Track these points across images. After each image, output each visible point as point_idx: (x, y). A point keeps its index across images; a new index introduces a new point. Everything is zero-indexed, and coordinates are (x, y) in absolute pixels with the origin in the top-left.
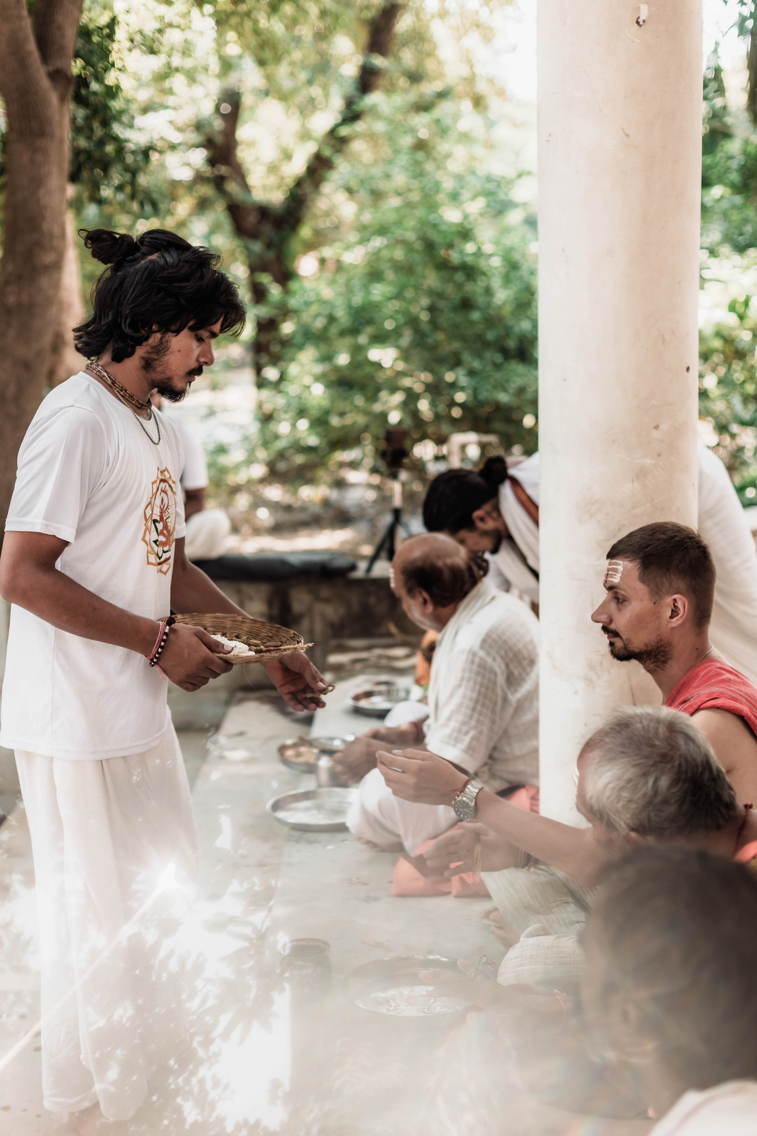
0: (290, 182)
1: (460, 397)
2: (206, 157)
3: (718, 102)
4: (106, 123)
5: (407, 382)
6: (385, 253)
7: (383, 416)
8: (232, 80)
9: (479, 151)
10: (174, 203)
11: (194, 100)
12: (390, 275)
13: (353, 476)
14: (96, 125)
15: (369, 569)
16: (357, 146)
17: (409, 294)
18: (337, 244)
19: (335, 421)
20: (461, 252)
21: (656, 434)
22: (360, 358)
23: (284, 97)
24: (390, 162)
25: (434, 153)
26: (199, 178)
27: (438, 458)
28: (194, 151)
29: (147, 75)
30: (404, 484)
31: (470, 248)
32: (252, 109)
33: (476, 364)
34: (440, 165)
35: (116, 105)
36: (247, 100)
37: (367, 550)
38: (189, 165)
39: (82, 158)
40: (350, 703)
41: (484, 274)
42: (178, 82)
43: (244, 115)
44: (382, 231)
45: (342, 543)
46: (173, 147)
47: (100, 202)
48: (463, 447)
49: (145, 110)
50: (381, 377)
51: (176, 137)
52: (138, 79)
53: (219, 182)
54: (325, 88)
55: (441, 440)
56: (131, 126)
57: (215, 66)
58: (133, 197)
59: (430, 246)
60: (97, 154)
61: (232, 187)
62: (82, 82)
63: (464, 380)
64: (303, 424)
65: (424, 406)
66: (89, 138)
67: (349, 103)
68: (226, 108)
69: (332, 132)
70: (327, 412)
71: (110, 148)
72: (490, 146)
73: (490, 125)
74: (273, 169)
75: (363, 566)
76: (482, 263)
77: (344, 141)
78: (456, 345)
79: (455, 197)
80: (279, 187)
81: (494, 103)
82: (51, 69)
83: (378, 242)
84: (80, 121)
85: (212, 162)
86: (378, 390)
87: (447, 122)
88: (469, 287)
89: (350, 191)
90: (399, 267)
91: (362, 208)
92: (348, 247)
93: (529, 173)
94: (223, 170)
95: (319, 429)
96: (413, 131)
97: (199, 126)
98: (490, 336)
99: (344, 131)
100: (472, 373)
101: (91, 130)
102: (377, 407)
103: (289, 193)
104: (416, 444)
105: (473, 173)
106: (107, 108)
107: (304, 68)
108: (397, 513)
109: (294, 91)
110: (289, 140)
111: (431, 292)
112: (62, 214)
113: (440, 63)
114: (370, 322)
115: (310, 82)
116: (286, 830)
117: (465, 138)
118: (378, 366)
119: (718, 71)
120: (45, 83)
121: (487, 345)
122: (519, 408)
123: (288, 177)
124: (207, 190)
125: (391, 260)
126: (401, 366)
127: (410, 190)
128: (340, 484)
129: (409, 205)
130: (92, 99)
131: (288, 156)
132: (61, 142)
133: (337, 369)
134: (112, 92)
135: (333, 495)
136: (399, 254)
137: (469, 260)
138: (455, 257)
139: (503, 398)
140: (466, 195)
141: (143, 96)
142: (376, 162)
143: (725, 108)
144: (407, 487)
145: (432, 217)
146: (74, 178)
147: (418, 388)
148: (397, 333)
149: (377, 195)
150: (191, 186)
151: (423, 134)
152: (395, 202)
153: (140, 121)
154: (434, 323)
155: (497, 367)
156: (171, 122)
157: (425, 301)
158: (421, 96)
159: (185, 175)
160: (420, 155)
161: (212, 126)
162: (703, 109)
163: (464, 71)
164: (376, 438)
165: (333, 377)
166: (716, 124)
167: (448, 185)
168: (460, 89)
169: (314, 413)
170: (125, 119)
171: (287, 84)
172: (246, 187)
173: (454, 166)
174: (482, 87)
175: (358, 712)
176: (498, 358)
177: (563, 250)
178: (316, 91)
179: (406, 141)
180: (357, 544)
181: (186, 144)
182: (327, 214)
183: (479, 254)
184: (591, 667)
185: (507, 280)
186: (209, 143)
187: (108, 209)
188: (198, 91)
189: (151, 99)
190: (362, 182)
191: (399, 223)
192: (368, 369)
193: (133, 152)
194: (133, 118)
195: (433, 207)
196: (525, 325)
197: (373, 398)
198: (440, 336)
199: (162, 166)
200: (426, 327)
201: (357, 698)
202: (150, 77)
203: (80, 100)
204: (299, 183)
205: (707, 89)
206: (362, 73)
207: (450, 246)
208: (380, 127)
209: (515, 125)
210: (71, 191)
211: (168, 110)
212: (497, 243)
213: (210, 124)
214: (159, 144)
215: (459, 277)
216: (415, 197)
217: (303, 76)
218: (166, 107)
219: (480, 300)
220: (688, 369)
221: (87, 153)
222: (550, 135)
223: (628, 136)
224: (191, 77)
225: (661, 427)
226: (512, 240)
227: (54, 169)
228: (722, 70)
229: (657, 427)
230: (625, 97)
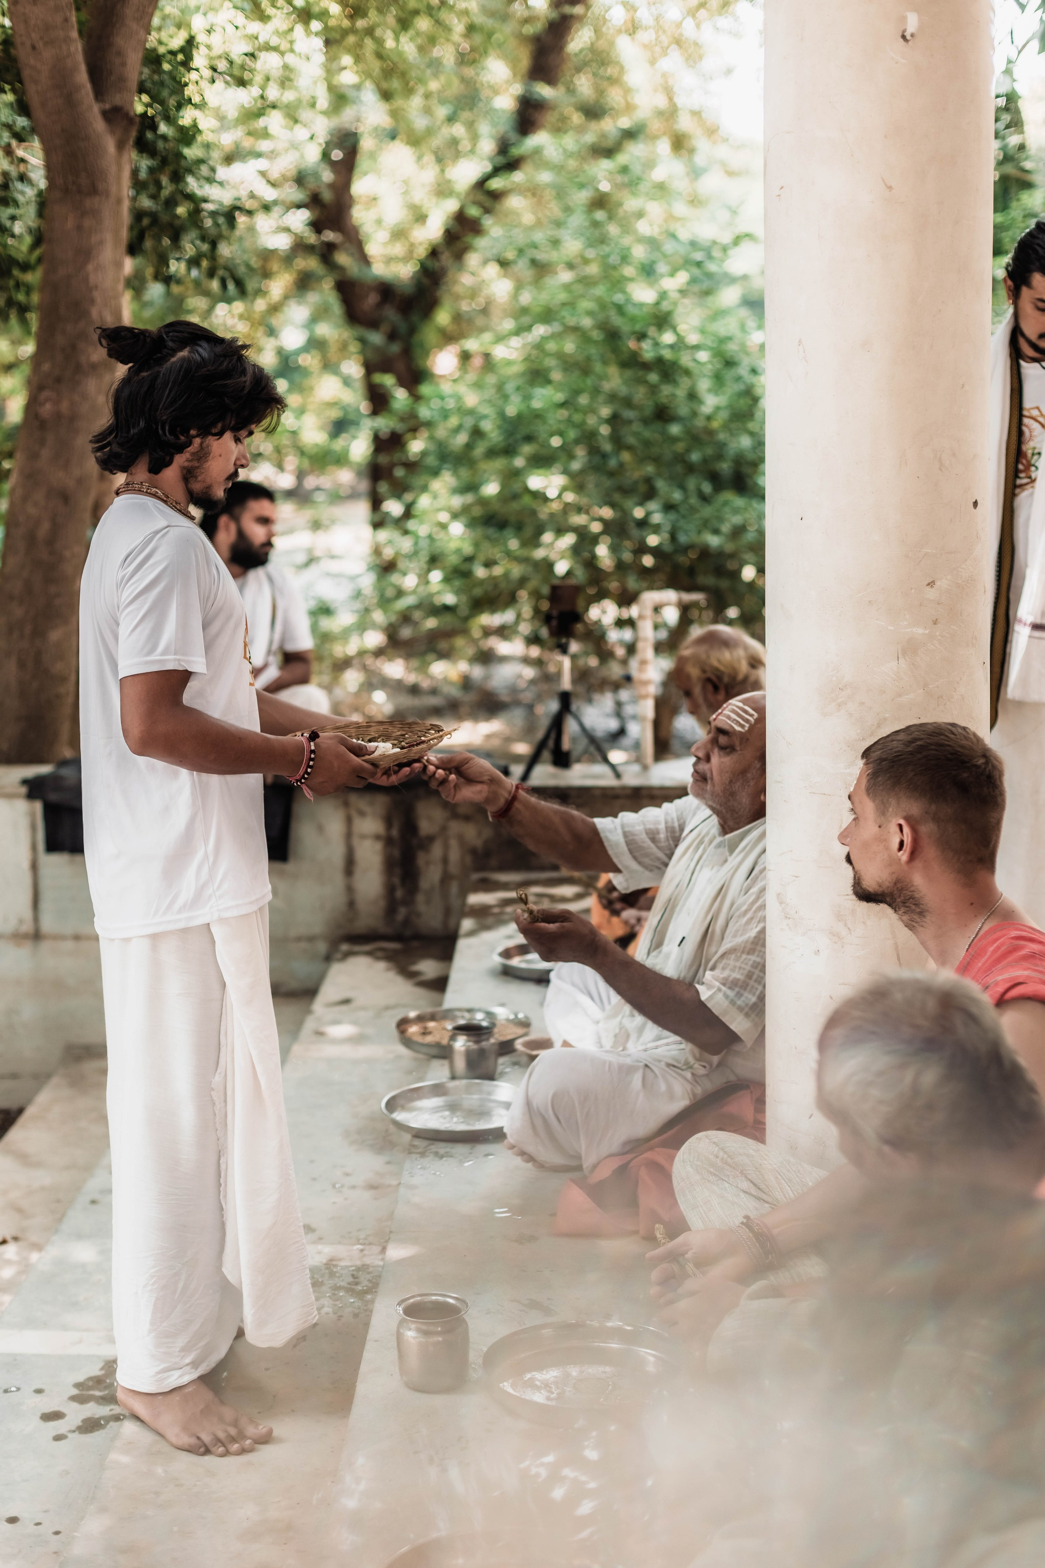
0: (422, 252)
1: (653, 540)
2: (308, 218)
3: (1014, 140)
4: (177, 177)
5: (579, 520)
6: (551, 346)
7: (548, 565)
8: (347, 116)
9: (680, 208)
10: (268, 281)
11: (294, 146)
12: (556, 376)
13: (503, 648)
14: (165, 180)
15: (525, 777)
16: (514, 202)
17: (583, 400)
18: (487, 337)
19: (480, 572)
20: (656, 344)
21: (931, 594)
22: (517, 487)
23: (415, 141)
24: (558, 224)
25: (621, 212)
26: (300, 247)
27: (620, 623)
28: (294, 213)
29: (232, 114)
30: (574, 658)
31: (668, 338)
32: (373, 156)
33: (677, 496)
34: (627, 228)
35: (191, 153)
36: (366, 144)
37: (522, 748)
38: (287, 230)
39: (144, 222)
40: (497, 960)
41: (687, 372)
42: (274, 121)
43: (363, 163)
44: (547, 315)
45: (488, 737)
46: (267, 207)
47: (167, 280)
48: (657, 609)
49: (229, 159)
50: (544, 513)
51: (269, 194)
52: (222, 118)
53: (326, 252)
54: (470, 126)
55: (626, 599)
56: (210, 180)
57: (323, 101)
58: (211, 274)
59: (612, 336)
60: (164, 218)
61: (344, 258)
62: (148, 123)
63: (657, 518)
64: (436, 576)
65: (602, 551)
66: (154, 197)
67: (504, 147)
68: (337, 155)
69: (481, 184)
70: (469, 559)
71: (181, 210)
72: (695, 201)
73: (695, 173)
74: (399, 234)
75: (517, 770)
76: (685, 360)
77: (496, 196)
78: (650, 469)
79: (648, 271)
80: (408, 258)
81: (702, 145)
82: (107, 106)
83: (540, 330)
84: (143, 175)
85: (317, 226)
86: (540, 530)
87: (636, 169)
88: (666, 390)
89: (503, 263)
90: (568, 364)
91: (520, 286)
92: (500, 339)
93: (749, 236)
94: (332, 236)
95: (457, 583)
96: (591, 182)
97: (300, 179)
98: (695, 457)
99: (495, 184)
100: (669, 507)
101: (159, 186)
102: (539, 554)
103: (419, 266)
104: (592, 605)
105: (673, 236)
106: (180, 156)
107: (442, 102)
108: (565, 699)
109: (430, 132)
110: (420, 196)
111: (613, 397)
112: (117, 297)
113: (627, 91)
114: (529, 438)
115: (451, 119)
116: (407, 1137)
117: (661, 189)
118: (540, 497)
119: (1011, 98)
120: (99, 125)
121: (690, 469)
122: (735, 555)
123: (420, 244)
124: (312, 263)
125: (560, 356)
126: (570, 497)
127: (586, 261)
128: (486, 658)
129: (585, 281)
130: (160, 145)
131: (421, 218)
132: (119, 201)
133: (483, 502)
134: (188, 135)
135: (477, 672)
136: (569, 346)
137: (667, 354)
138: (647, 351)
139: (714, 541)
140: (662, 268)
141: (227, 139)
142: (539, 224)
143: (1022, 147)
144: (580, 663)
145: (616, 297)
146: (133, 249)
147: (596, 527)
148: (567, 452)
149: (541, 269)
150: (288, 259)
151: (605, 186)
152: (566, 276)
153: (222, 173)
154: (617, 440)
155: (704, 499)
156: (263, 174)
157: (605, 412)
158: (603, 136)
159: (282, 243)
160: (600, 215)
161: (321, 176)
162: (992, 150)
163: (662, 102)
164: (536, 595)
165: (477, 511)
166: (1009, 169)
167: (639, 252)
168: (655, 126)
169: (453, 560)
170: (204, 170)
171: (420, 123)
172: (365, 260)
173: (643, 227)
174: (685, 123)
175: (508, 973)
176: (707, 488)
177: (800, 341)
178: (458, 130)
179: (582, 197)
180: (508, 740)
181: (283, 203)
182: (473, 293)
183: (679, 345)
184: (839, 917)
185: (718, 379)
186: (314, 201)
187: (176, 289)
188: (301, 133)
189: (237, 145)
190: (521, 252)
191: (570, 305)
192: (527, 501)
193: (213, 214)
194: (213, 170)
195: (618, 283)
196: (744, 443)
197: (534, 541)
198: (626, 456)
199: (251, 229)
200: (607, 447)
201: (507, 954)
202: (236, 114)
203: (143, 146)
204: (434, 253)
205: (998, 123)
206: (521, 105)
207: (642, 336)
208: (545, 177)
209: (730, 173)
210: (129, 265)
211: (260, 160)
212: (703, 331)
213: (316, 175)
214: (249, 204)
215: (653, 377)
216: (593, 269)
217: (442, 112)
218: (259, 155)
219: (683, 410)
220: (975, 504)
221: (154, 216)
222: (782, 188)
223: (890, 188)
224: (292, 116)
225: (938, 583)
226: (727, 326)
227: (109, 237)
228: (1020, 97)
229: (931, 584)
230: (886, 137)
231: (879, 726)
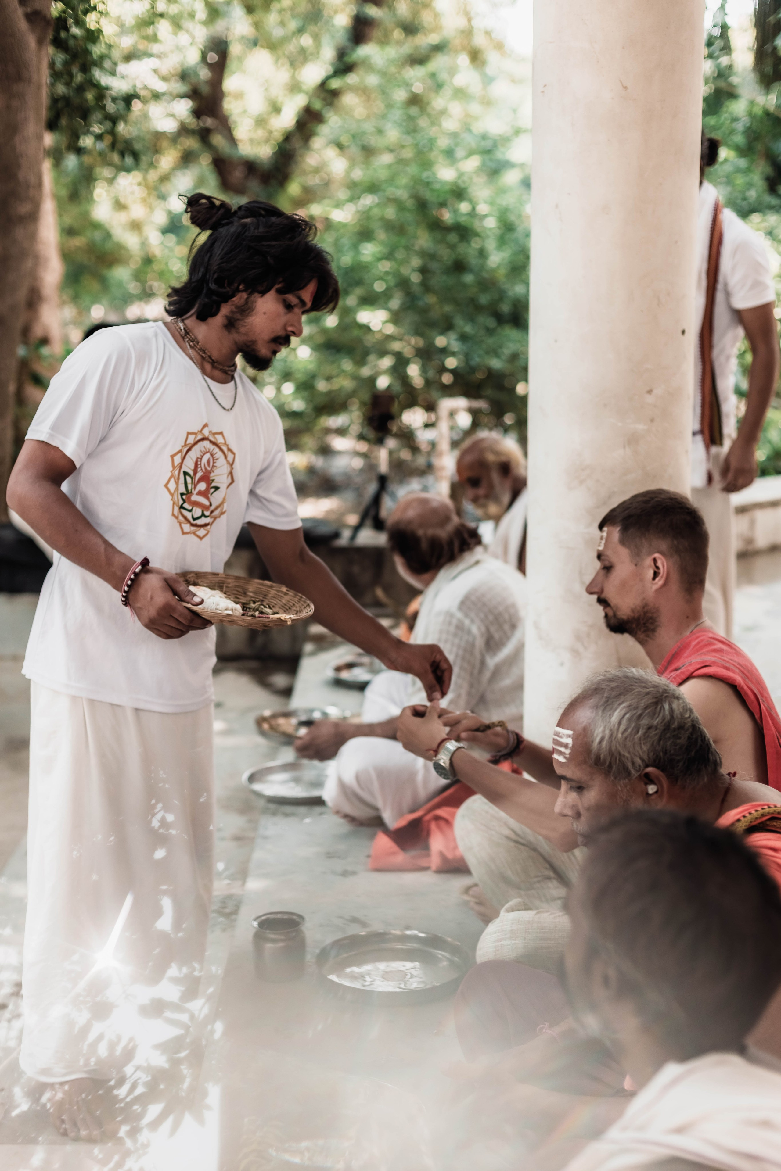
0: (278, 136)
1: (451, 363)
2: (192, 107)
3: (724, 61)
4: (85, 69)
5: (396, 346)
6: (376, 212)
7: (372, 380)
8: (220, 26)
9: (475, 108)
10: (157, 156)
11: (179, 48)
12: (381, 235)
13: (339, 443)
14: (75, 70)
15: (353, 537)
16: (349, 100)
17: (400, 254)
18: (326, 201)
19: (322, 386)
20: (455, 211)
21: (650, 399)
22: (348, 320)
23: (273, 46)
24: (384, 117)
25: (429, 110)
26: (184, 130)
27: (427, 426)
28: (179, 101)
29: (130, 21)
30: (391, 453)
31: (464, 207)
32: (240, 59)
33: (468, 329)
34: (435, 121)
35: (97, 50)
36: (235, 49)
37: (353, 519)
38: (173, 115)
39: (60, 105)
40: (330, 674)
41: (477, 235)
42: (163, 27)
43: (232, 64)
44: (373, 188)
45: (328, 512)
46: (156, 96)
47: (79, 151)
48: (452, 414)
49: (129, 57)
50: (369, 340)
51: (161, 87)
52: (122, 26)
53: (204, 135)
54: (316, 38)
55: (430, 407)
56: (113, 73)
57: (201, 13)
58: (113, 146)
59: (422, 205)
60: (76, 101)
61: (218, 140)
62: (61, 23)
63: (455, 345)
64: (288, 388)
65: (414, 371)
66: (68, 84)
67: (341, 54)
68: (213, 57)
69: (323, 85)
70: (313, 377)
71: (90, 96)
72: (487, 102)
73: (487, 81)
74: (261, 122)
75: (346, 534)
76: (476, 225)
77: (335, 94)
78: (448, 308)
79: (449, 154)
80: (267, 141)
81: (492, 57)
82: (29, 10)
83: (368, 200)
84: (59, 65)
85: (197, 113)
86: (366, 353)
87: (443, 76)
88: (462, 249)
89: (340, 146)
90: (389, 226)
91: (353, 163)
92: (338, 205)
93: (525, 131)
94: (209, 122)
95: (306, 394)
96: (407, 85)
97: (184, 76)
98: (484, 299)
99: (335, 84)
100: (463, 338)
101: (71, 76)
102: (366, 372)
103: (277, 148)
104: (404, 411)
105: (469, 130)
106: (87, 52)
107: (294, 16)
108: (383, 481)
109: (285, 40)
110: (278, 92)
111: (423, 254)
112: (39, 164)
113: (436, 15)
114: (359, 283)
115: (300, 31)
116: (263, 803)
117: (461, 94)
118: (366, 328)
119: (724, 28)
120: (23, 25)
121: (479, 308)
122: (512, 375)
123: (276, 131)
124: (191, 143)
125: (382, 219)
126: (390, 329)
127: (403, 147)
128: (325, 451)
129: (402, 162)
130: (72, 43)
131: (276, 109)
132: (39, 87)
133: (325, 331)
134: (93, 36)
135: (319, 462)
136: (390, 213)
137: (462, 220)
138: (447, 216)
139: (496, 364)
140: (460, 153)
141: (127, 42)
142: (368, 117)
143: (730, 67)
144: (395, 456)
145: (425, 175)
146: (52, 125)
147: (408, 352)
148: (387, 295)
149: (368, 151)
150: (175, 138)
151: (418, 88)
152: (386, 159)
153: (122, 68)
154: (426, 286)
155: (490, 332)
156: (155, 71)
157: (416, 262)
158: (417, 48)
159: (169, 126)
160: (414, 111)
161: (199, 75)
162: (707, 67)
163: (461, 23)
164: (363, 404)
165: (320, 339)
166: (721, 84)
167: (443, 143)
168: (457, 42)
169: (300, 377)
170: (107, 64)
171: (278, 33)
172: (232, 141)
173: (450, 124)
174: (479, 41)
175: (339, 683)
176: (491, 322)
177: (557, 206)
178: (306, 41)
179: (400, 95)
180: (342, 514)
181: (171, 94)
182: (317, 170)
183: (473, 214)
184: (578, 638)
185: (502, 241)
186: (194, 94)
187: (87, 159)
188: (183, 38)
189: (135, 46)
190: (354, 136)
191: (391, 180)
192: (356, 332)
193: (114, 100)
194: (115, 64)
195: (426, 164)
196: (519, 289)
197: (361, 361)
198: (431, 299)
199: (145, 116)
200: (416, 289)
201: (338, 669)
202: (133, 22)
203: (59, 43)
204: (288, 137)
205: (712, 48)
206: (355, 24)
207: (443, 205)
208: (372, 80)
209: (513, 81)
210: (49, 139)
211: (152, 58)
212: (492, 203)
213: (196, 74)
214: (142, 93)
215: (453, 238)
216: (408, 154)
217: (293, 25)
218: (151, 55)
219: (473, 261)
220: (683, 332)
221: (66, 100)
222: (545, 86)
223: (626, 88)
224: (177, 24)
225: (655, 392)
226: (508, 200)
227: (31, 116)
228: (729, 28)
229: (650, 392)
230: (623, 48)
231: (610, 497)
